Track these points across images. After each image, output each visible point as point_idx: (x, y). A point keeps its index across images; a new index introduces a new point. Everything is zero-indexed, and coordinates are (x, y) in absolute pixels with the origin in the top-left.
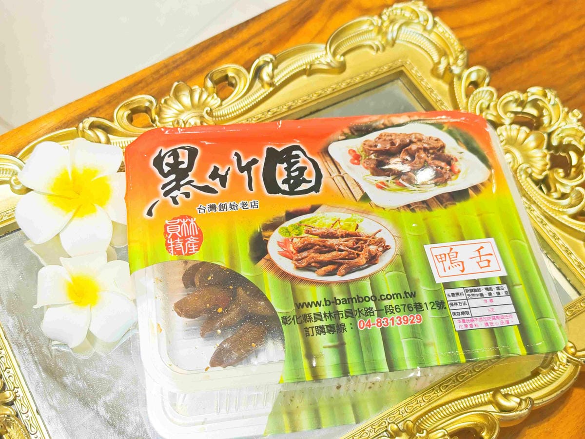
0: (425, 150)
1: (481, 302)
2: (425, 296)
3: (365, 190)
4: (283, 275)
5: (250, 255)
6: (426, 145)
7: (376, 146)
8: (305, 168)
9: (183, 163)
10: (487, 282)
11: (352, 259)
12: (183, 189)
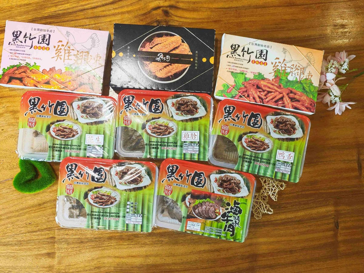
0: (290, 124)
1: (284, 167)
2: (272, 161)
3: (270, 131)
4: (243, 146)
5: (238, 139)
6: (291, 123)
7: (278, 120)
8: (259, 121)
9: (231, 111)
10: (288, 163)
11: (260, 148)
12: (228, 118)
